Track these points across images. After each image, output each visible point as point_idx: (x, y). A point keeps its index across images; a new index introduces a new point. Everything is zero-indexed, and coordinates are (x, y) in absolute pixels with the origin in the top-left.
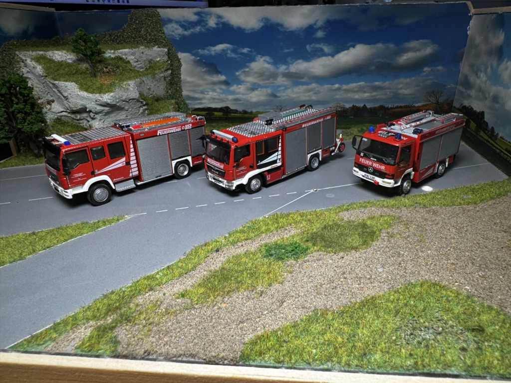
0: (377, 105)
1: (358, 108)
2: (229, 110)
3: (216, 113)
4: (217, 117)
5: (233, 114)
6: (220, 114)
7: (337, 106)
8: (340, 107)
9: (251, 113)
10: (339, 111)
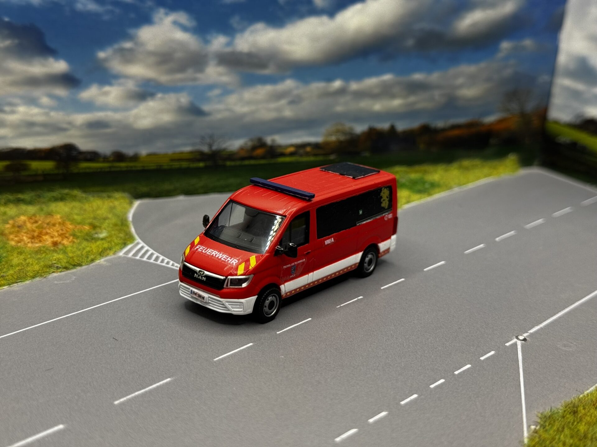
1: (380, 134)
2: (74, 153)
3: (36, 165)
4: (36, 175)
5: (84, 165)
6: (48, 165)
7: (338, 131)
8: (344, 133)
9: (135, 158)
10: (341, 142)
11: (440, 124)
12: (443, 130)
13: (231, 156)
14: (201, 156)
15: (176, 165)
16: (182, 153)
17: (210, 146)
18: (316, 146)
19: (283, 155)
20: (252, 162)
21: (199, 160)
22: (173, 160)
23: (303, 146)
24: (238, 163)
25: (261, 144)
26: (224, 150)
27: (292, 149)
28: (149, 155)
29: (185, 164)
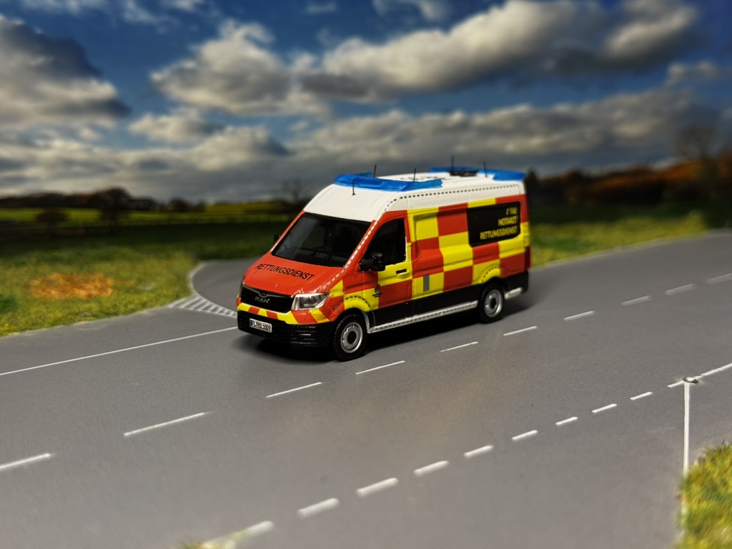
2: (124, 201)
3: (77, 215)
4: (76, 228)
5: (136, 216)
6: (90, 215)
9: (200, 208)
12: (599, 179)
14: (284, 207)
15: (253, 218)
16: (259, 203)
17: (295, 193)
21: (282, 212)
22: (248, 211)
28: (219, 205)
29: (263, 217)
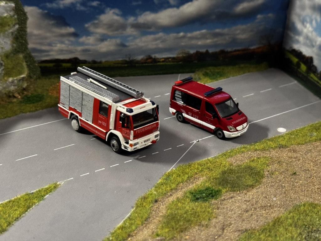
0: (218, 50)
1: (201, 54)
2: (78, 61)
3: (64, 65)
4: (64, 68)
6: (69, 65)
7: (183, 53)
8: (185, 53)
9: (100, 62)
10: (184, 57)
11: (229, 50)
12: (231, 52)
13: (138, 62)
14: (126, 62)
15: (116, 65)
16: (118, 61)
17: (129, 58)
18: (173, 58)
19: (159, 62)
20: (147, 64)
21: (125, 64)
22: (115, 64)
23: (168, 58)
24: (141, 65)
25: (150, 57)
26: (135, 60)
27: (163, 60)
28: (106, 62)
29: (119, 65)
